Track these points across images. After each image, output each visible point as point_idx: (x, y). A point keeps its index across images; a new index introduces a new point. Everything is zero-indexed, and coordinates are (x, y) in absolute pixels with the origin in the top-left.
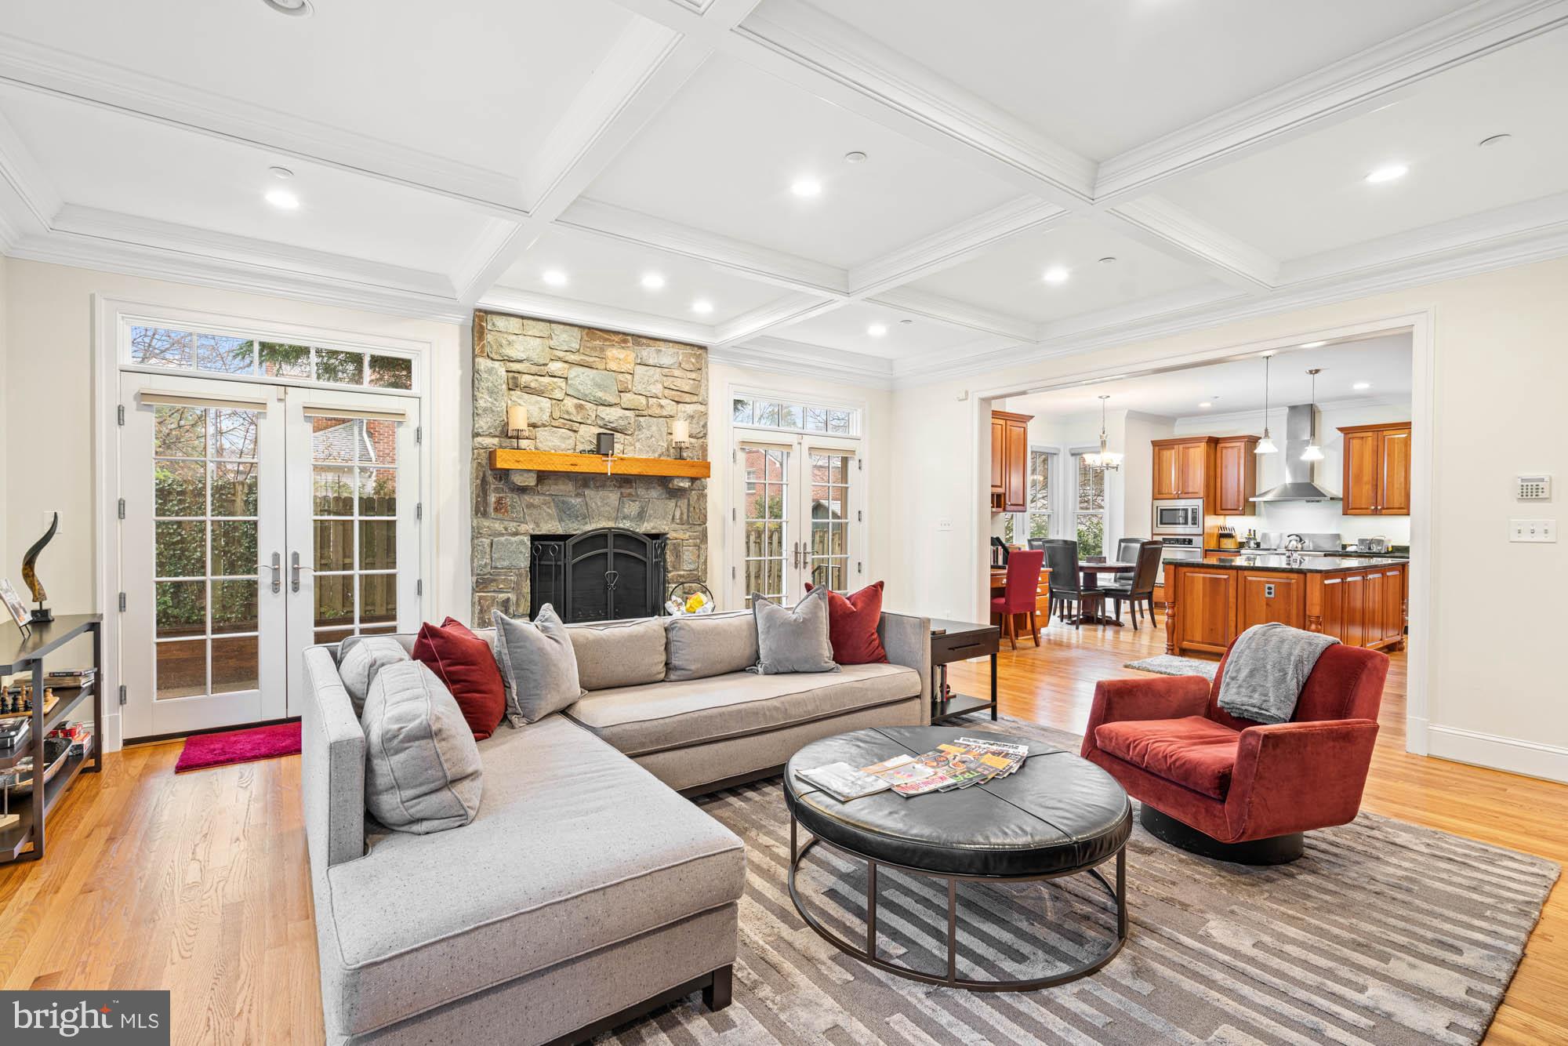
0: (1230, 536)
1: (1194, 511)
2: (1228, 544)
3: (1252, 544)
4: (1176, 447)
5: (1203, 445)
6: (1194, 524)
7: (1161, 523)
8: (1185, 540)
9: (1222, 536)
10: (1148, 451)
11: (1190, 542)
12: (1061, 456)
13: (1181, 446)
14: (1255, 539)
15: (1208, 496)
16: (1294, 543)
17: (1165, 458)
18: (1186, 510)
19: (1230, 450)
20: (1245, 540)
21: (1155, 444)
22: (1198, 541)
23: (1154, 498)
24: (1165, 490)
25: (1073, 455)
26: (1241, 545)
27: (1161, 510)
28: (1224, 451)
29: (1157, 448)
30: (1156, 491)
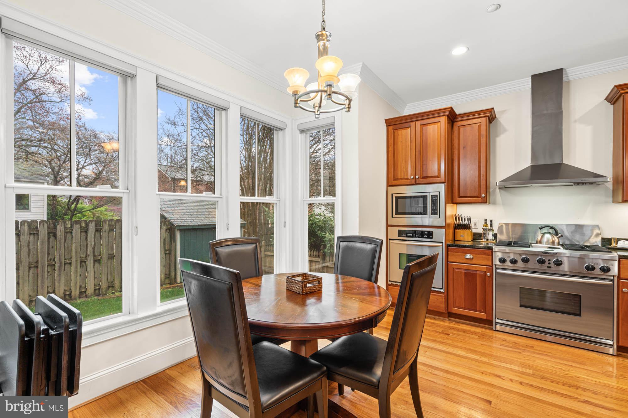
0: (467, 227)
1: (435, 199)
2: (465, 236)
3: (491, 237)
4: (412, 124)
5: (443, 120)
6: (434, 213)
7: (397, 213)
8: (423, 232)
9: (458, 227)
10: (382, 130)
11: (430, 235)
12: (288, 131)
13: (418, 123)
14: (493, 231)
15: (448, 181)
16: (548, 236)
17: (400, 140)
18: (425, 197)
19: (468, 128)
20: (481, 231)
21: (390, 123)
22: (439, 234)
23: (389, 185)
24: (400, 175)
25: (302, 131)
26: (477, 237)
27: (397, 198)
28: (462, 129)
29: (391, 128)
30: (391, 175)
